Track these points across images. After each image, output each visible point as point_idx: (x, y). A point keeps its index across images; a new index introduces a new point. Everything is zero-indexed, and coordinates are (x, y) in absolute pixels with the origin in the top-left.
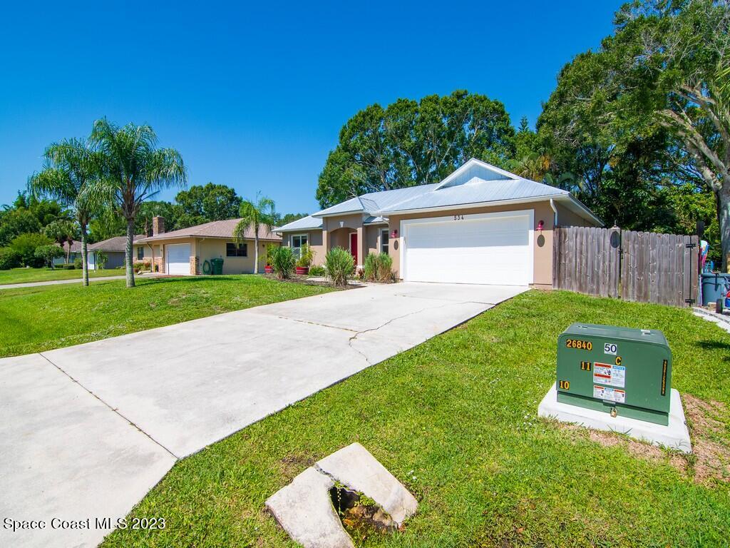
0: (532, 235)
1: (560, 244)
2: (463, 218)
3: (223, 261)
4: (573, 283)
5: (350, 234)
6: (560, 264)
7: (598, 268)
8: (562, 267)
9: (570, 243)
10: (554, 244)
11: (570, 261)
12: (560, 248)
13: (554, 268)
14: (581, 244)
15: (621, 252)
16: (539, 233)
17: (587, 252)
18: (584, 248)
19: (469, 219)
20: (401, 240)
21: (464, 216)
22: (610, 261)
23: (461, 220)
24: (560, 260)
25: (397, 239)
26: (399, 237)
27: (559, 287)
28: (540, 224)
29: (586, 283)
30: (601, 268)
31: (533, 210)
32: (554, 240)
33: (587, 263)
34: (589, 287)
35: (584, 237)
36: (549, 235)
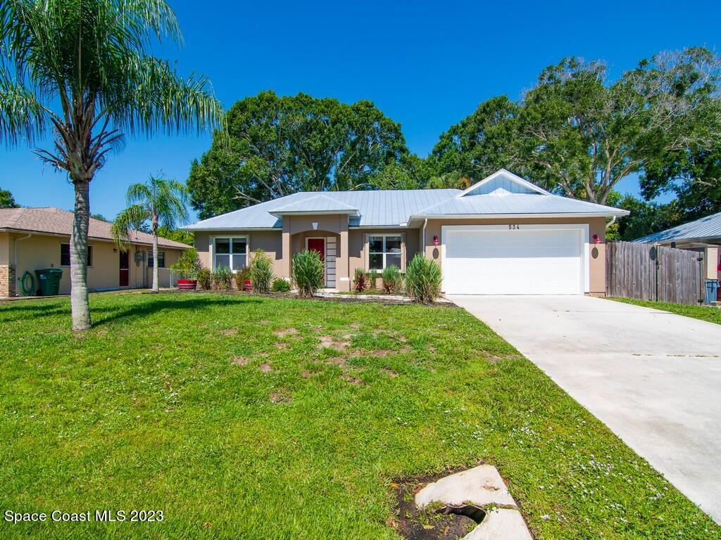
0: (587, 247)
1: (611, 256)
2: (518, 228)
3: (61, 273)
4: (623, 291)
5: (307, 239)
6: (611, 273)
7: (641, 277)
8: (613, 276)
9: (619, 255)
10: (607, 256)
11: (620, 271)
12: (611, 260)
13: (607, 278)
14: (628, 256)
15: (657, 264)
16: (593, 246)
17: (633, 264)
18: (630, 259)
19: (524, 229)
20: (443, 249)
21: (519, 226)
22: (649, 271)
23: (516, 230)
24: (612, 271)
25: (437, 247)
26: (440, 244)
27: (611, 294)
28: (594, 238)
29: (632, 290)
30: (643, 278)
31: (588, 225)
32: (606, 253)
33: (632, 274)
34: (635, 293)
35: (630, 251)
36: (602, 248)
